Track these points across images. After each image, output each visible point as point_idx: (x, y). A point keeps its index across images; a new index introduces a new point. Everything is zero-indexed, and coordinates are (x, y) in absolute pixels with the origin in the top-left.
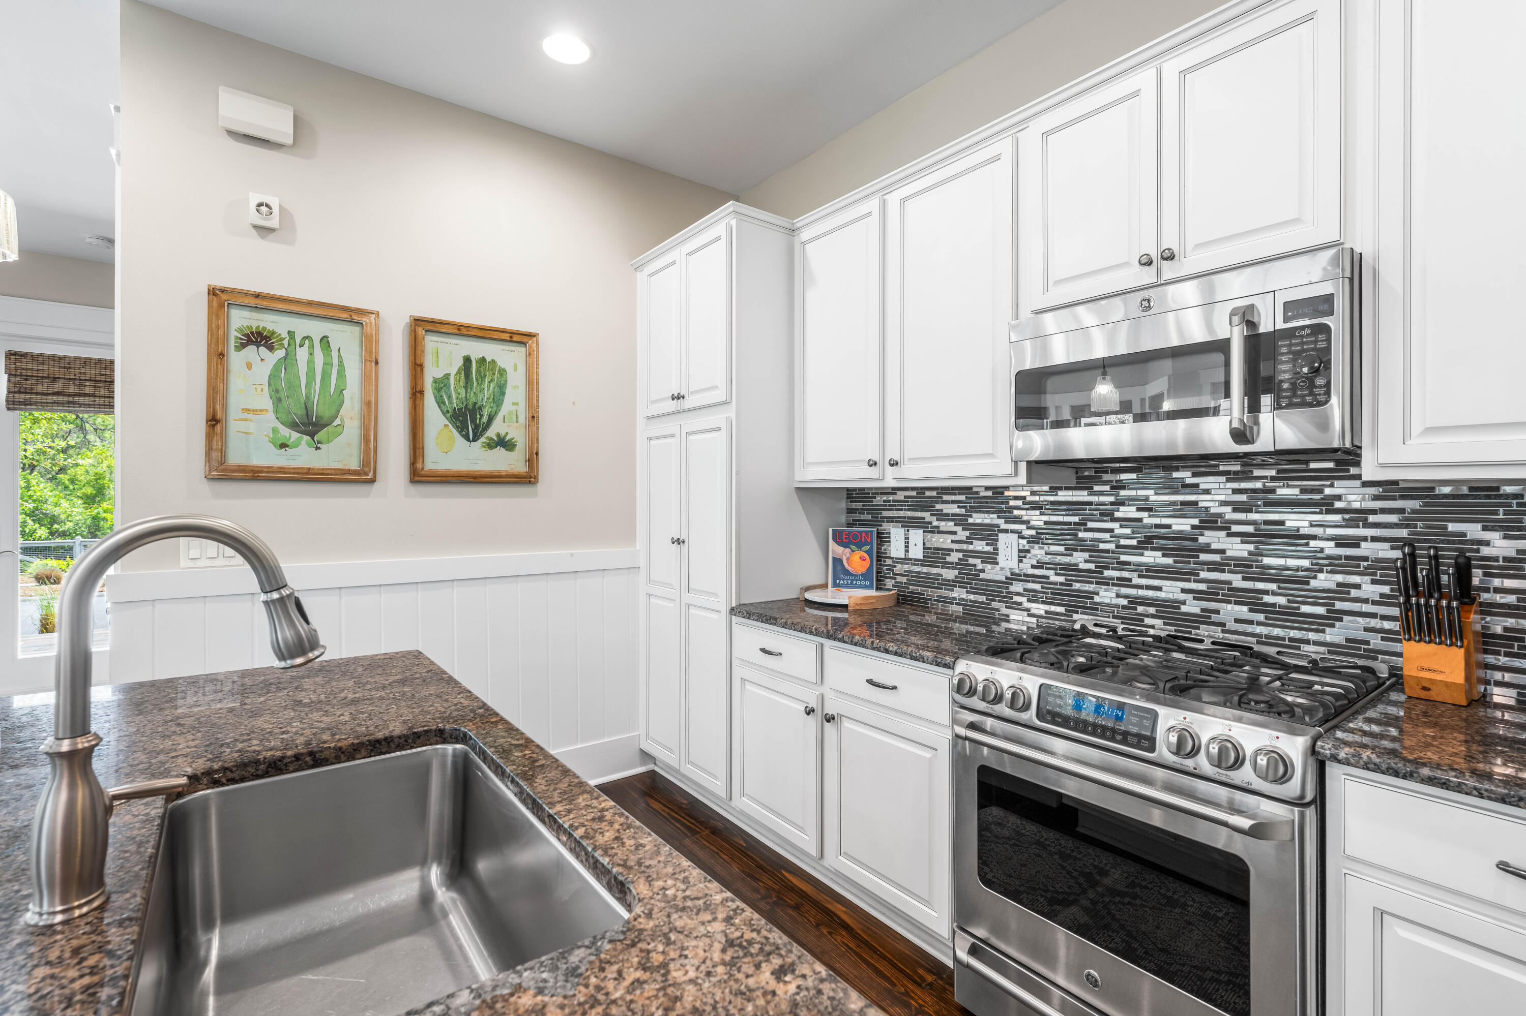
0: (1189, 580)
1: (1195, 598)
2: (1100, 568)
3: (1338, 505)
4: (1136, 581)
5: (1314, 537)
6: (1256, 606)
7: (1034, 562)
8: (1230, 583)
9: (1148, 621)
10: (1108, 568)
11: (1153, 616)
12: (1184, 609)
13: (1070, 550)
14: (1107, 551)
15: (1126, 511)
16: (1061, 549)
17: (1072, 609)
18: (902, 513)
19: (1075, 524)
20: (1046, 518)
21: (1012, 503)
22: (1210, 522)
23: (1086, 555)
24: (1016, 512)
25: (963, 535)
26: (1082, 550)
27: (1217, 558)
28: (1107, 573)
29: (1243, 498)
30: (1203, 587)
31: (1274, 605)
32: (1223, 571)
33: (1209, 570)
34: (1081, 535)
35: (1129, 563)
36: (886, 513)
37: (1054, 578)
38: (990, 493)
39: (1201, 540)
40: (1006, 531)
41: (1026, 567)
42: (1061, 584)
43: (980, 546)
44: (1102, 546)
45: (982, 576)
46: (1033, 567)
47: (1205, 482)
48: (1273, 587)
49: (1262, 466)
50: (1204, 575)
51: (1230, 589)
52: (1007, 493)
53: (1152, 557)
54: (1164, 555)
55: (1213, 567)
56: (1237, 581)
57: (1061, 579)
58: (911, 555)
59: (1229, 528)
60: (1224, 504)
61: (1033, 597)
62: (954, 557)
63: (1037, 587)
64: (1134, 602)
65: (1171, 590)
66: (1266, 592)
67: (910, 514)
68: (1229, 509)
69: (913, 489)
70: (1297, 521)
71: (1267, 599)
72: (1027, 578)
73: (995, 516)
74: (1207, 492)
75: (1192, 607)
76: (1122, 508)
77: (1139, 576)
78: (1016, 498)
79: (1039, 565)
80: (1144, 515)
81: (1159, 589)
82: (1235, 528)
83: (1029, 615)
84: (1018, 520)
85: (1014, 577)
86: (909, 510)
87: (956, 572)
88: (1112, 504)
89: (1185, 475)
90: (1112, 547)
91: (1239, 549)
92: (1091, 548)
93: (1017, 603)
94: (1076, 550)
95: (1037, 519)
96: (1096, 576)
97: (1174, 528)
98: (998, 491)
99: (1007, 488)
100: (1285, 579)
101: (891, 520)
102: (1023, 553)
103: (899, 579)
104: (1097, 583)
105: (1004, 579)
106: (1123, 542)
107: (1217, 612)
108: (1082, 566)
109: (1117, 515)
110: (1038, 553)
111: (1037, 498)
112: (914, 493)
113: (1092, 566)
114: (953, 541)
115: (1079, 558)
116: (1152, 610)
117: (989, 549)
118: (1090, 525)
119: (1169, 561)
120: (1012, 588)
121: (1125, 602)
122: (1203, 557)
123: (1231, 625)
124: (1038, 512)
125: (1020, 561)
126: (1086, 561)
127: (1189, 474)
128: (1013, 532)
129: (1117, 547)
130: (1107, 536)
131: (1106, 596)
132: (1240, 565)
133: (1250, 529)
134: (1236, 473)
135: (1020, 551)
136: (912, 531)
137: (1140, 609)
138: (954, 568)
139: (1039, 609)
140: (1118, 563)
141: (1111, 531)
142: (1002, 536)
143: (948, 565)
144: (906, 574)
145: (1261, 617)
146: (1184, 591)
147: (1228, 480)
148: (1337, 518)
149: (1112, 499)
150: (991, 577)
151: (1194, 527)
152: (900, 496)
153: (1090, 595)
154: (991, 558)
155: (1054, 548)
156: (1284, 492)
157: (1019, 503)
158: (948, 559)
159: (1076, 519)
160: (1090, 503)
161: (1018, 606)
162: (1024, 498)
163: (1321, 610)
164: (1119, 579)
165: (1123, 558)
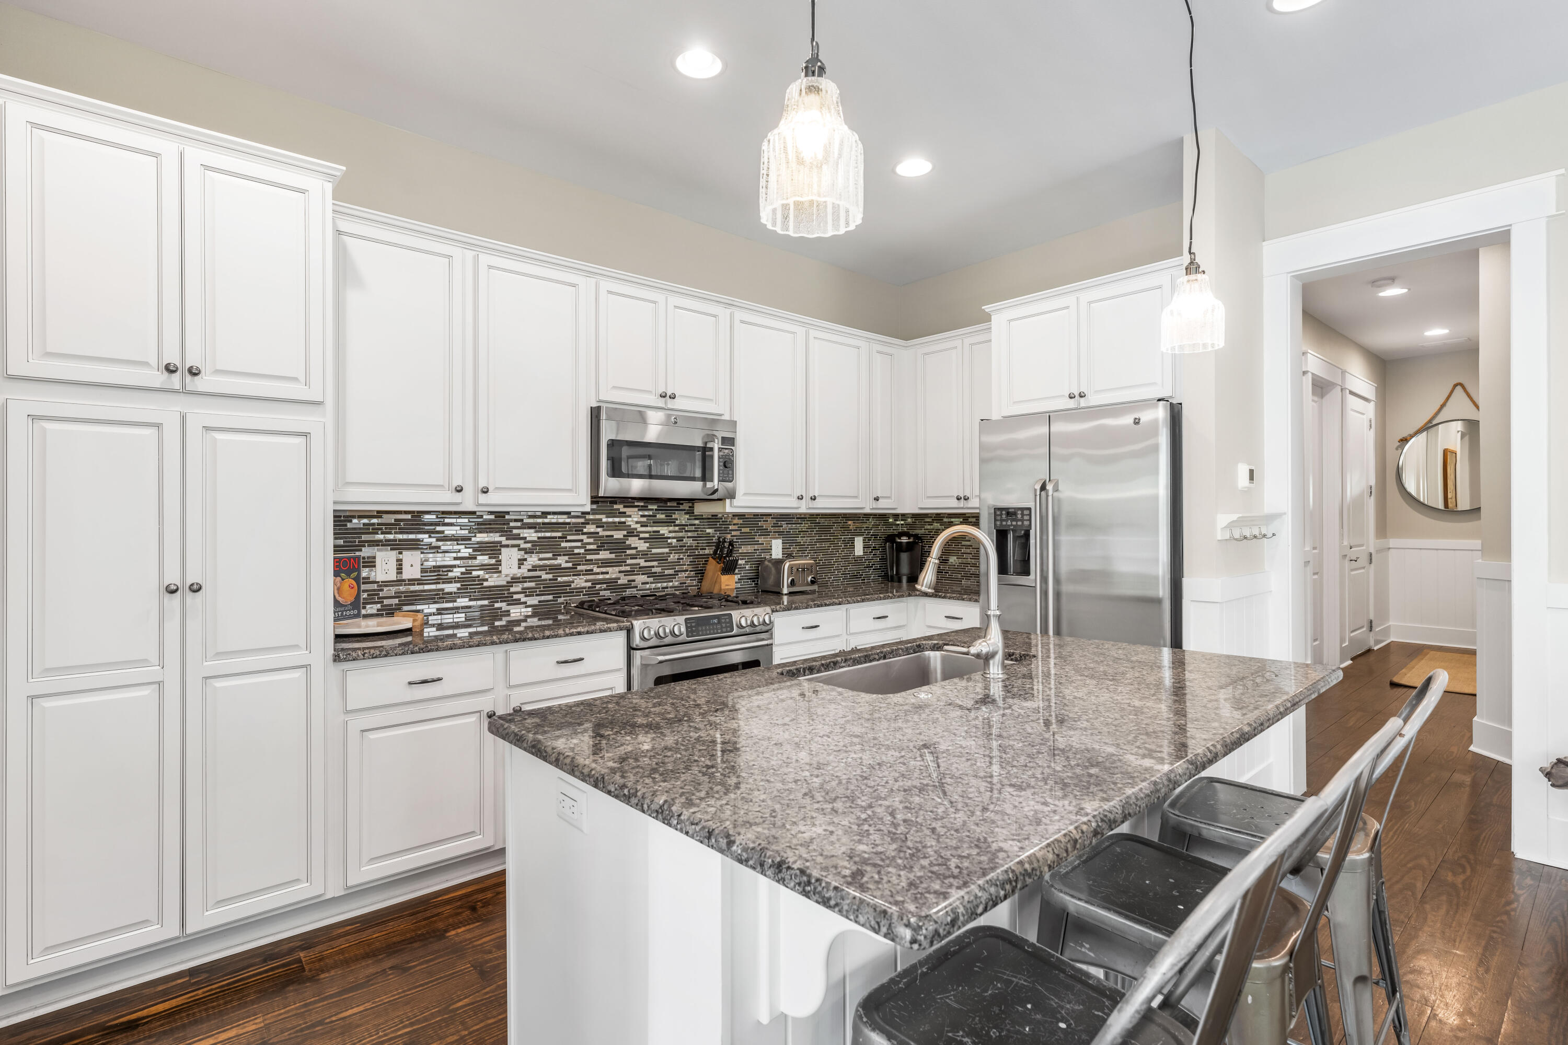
0: (621, 566)
1: (625, 575)
2: (575, 565)
3: (678, 522)
4: (596, 570)
5: (669, 538)
6: (651, 574)
7: (530, 567)
8: (639, 564)
9: (602, 593)
10: (580, 565)
11: (605, 590)
12: (620, 582)
13: (555, 556)
14: (579, 554)
15: (591, 528)
16: (550, 555)
17: (557, 596)
18: (391, 537)
19: (560, 537)
20: (540, 535)
21: (512, 524)
22: (631, 533)
23: (566, 558)
24: (515, 531)
25: (465, 552)
26: (564, 555)
27: (634, 552)
28: (579, 568)
29: (644, 519)
30: (628, 568)
31: (656, 573)
32: (636, 558)
33: (631, 559)
34: (563, 544)
35: (592, 560)
36: (364, 537)
37: (545, 576)
38: (492, 517)
39: (628, 542)
40: (507, 546)
41: (524, 572)
42: (550, 580)
43: (483, 559)
44: (576, 551)
45: (485, 584)
46: (529, 570)
47: (629, 511)
48: (655, 563)
49: (652, 504)
50: (629, 562)
51: (640, 568)
52: (507, 517)
53: (604, 555)
54: (610, 553)
55: (633, 557)
56: (642, 563)
57: (550, 576)
58: (405, 576)
59: (639, 536)
60: (637, 523)
61: (528, 592)
62: (457, 572)
63: (532, 584)
64: (595, 583)
65: (613, 573)
66: (653, 567)
67: (400, 536)
68: (639, 525)
69: (406, 512)
70: (664, 530)
71: (654, 570)
72: (524, 579)
73: (498, 534)
74: (630, 516)
75: (623, 580)
76: (587, 526)
77: (598, 567)
78: (516, 520)
79: (534, 569)
80: (599, 530)
81: (607, 573)
82: (642, 535)
83: (527, 607)
84: (517, 537)
85: (515, 580)
86: (401, 533)
87: (459, 585)
88: (583, 523)
89: (620, 507)
90: (582, 551)
91: (643, 546)
92: (570, 553)
93: (516, 600)
94: (560, 555)
95: (531, 535)
96: (574, 571)
97: (615, 537)
98: (500, 515)
99: (508, 513)
100: (662, 559)
101: (376, 543)
102: (521, 562)
103: (386, 602)
104: (574, 575)
105: (505, 583)
106: (589, 547)
107: (634, 581)
108: (564, 565)
109: (585, 530)
110: (533, 560)
111: (531, 521)
112: (409, 517)
113: (570, 565)
114: (455, 559)
115: (562, 561)
116: (604, 586)
117: (493, 561)
118: (569, 538)
119: (613, 556)
120: (512, 590)
121: (589, 584)
122: (629, 552)
123: (640, 586)
124: (532, 531)
125: (519, 568)
126: (567, 562)
127: (622, 506)
128: (513, 546)
129: (585, 550)
130: (579, 544)
131: (580, 582)
132: (645, 555)
133: (647, 535)
134: (642, 506)
135: (519, 560)
136: (404, 553)
137: (598, 587)
138: (456, 582)
139: (534, 601)
140: (586, 561)
141: (582, 541)
142: (503, 550)
143: (450, 580)
144: (397, 595)
145: (651, 579)
146: (620, 572)
147: (639, 510)
148: (677, 528)
149: (582, 520)
150: (492, 584)
151: (624, 536)
152: (391, 519)
153: (568, 584)
154: (495, 568)
155: (542, 556)
156: (661, 516)
157: (519, 524)
158: (451, 574)
159: (559, 534)
160: (569, 524)
161: (518, 602)
162: (522, 520)
163: (671, 572)
164: (586, 571)
165: (588, 557)
